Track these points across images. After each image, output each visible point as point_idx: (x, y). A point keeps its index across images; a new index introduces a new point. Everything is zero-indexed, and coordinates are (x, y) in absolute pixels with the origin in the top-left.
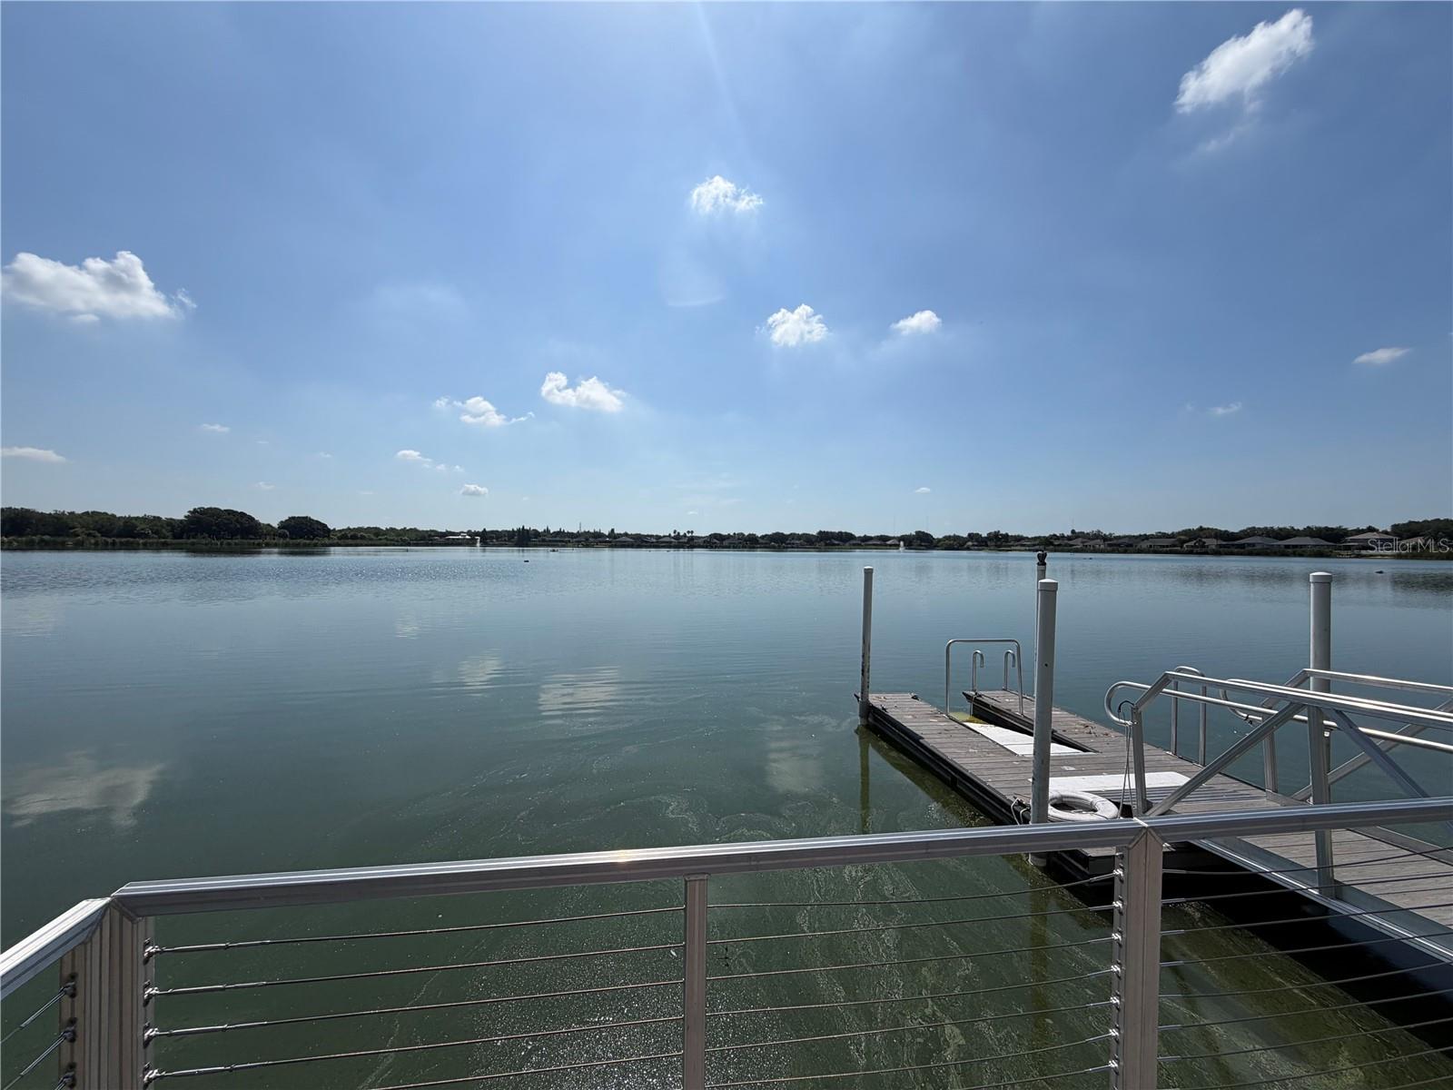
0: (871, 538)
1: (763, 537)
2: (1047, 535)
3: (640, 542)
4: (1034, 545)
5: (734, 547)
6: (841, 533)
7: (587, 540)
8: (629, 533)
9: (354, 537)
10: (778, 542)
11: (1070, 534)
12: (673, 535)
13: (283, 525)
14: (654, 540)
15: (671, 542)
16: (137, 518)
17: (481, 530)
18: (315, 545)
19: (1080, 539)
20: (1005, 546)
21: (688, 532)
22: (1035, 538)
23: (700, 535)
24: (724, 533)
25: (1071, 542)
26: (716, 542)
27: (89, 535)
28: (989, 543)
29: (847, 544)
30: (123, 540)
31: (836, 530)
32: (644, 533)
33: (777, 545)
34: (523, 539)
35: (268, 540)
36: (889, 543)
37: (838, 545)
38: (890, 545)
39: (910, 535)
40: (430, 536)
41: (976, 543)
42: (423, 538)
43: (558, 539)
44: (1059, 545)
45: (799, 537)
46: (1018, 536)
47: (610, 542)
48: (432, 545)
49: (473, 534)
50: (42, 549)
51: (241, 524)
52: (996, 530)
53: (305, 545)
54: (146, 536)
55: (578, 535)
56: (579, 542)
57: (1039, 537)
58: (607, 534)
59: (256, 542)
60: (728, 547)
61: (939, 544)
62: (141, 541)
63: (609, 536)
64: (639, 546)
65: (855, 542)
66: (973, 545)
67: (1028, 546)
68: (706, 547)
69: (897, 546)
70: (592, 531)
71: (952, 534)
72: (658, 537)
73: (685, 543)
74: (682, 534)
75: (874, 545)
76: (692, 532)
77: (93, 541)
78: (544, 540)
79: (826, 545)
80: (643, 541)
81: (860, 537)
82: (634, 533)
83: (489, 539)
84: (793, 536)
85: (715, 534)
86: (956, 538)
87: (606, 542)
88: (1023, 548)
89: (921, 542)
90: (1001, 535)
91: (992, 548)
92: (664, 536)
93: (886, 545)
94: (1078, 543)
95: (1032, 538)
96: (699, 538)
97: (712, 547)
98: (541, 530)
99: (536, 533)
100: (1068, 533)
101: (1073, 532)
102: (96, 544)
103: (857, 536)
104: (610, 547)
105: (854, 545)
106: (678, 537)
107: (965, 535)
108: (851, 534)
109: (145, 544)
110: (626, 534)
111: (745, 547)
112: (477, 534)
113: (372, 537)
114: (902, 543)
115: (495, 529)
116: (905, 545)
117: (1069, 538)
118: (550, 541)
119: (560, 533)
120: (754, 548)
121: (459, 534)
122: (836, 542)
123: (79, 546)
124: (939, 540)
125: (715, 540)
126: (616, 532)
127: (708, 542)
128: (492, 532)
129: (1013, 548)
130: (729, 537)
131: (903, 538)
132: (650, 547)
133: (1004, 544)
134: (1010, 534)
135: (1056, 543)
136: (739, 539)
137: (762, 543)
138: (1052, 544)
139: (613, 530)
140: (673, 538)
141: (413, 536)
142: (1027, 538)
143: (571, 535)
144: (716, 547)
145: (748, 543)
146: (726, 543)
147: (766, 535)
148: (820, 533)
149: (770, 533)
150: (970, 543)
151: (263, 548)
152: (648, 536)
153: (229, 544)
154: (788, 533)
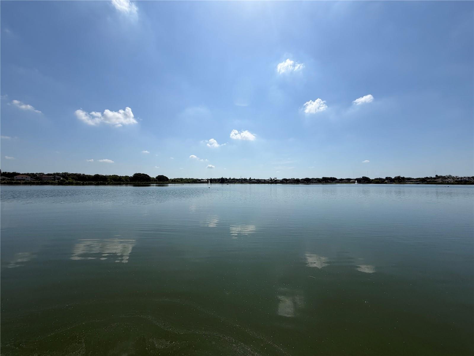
0: (343, 180)
1: (302, 180)
2: (423, 177)
3: (259, 182)
4: (418, 181)
5: (291, 183)
6: (331, 178)
7: (242, 181)
8: (256, 179)
9: (175, 181)
10: (307, 181)
11: (435, 177)
12: (270, 179)
13: (157, 178)
14: (264, 181)
15: (269, 182)
16: (123, 177)
17: (210, 179)
18: (164, 183)
19: (440, 179)
20: (403, 182)
21: (275, 178)
22: (418, 179)
23: (280, 179)
24: (288, 178)
25: (436, 180)
26: (285, 181)
27: (111, 181)
28: (395, 181)
29: (334, 182)
30: (118, 182)
31: (329, 177)
32: (260, 179)
33: (306, 182)
34: (222, 181)
35: (153, 182)
36: (351, 181)
37: (330, 182)
38: (352, 182)
39: (360, 178)
40: (196, 180)
41: (389, 181)
42: (194, 181)
43: (233, 181)
44: (430, 181)
45: (315, 179)
46: (409, 178)
47: (249, 182)
48: (196, 183)
49: (208, 180)
50: (101, 185)
51: (146, 178)
52: (399, 176)
53: (161, 183)
54: (124, 181)
55: (239, 180)
56: (239, 182)
57: (420, 178)
58: (248, 179)
59: (149, 182)
60: (289, 183)
61: (373, 181)
62: (122, 183)
63: (249, 180)
64: (258, 183)
65: (337, 181)
66: (388, 182)
67: (415, 182)
68: (281, 183)
69: (354, 182)
70: (244, 178)
71: (378, 178)
72: (265, 180)
73: (274, 182)
74: (273, 179)
75: (345, 182)
76: (276, 178)
77: (111, 183)
78: (229, 181)
79: (326, 182)
80: (260, 181)
81: (339, 179)
82: (257, 179)
83: (212, 181)
84: (313, 179)
85: (284, 179)
86: (380, 179)
87: (248, 182)
88: (412, 183)
89: (365, 180)
90: (401, 177)
91: (397, 183)
92: (267, 180)
93: (350, 182)
94: (440, 180)
95: (416, 179)
96: (279, 180)
97: (283, 183)
98: (228, 178)
99: (226, 179)
100: (434, 176)
101: (437, 176)
102: (112, 183)
103: (338, 179)
104: (249, 183)
105: (337, 182)
106: (271, 180)
107: (384, 178)
108: (336, 178)
109: (123, 183)
110: (254, 179)
111: (295, 183)
112: (209, 180)
113: (180, 181)
114: (356, 181)
115: (214, 178)
116: (357, 182)
117: (434, 178)
118: (231, 182)
119: (234, 179)
120: (298, 183)
121: (204, 180)
122: (329, 181)
123: (108, 184)
124: (373, 180)
125: (284, 181)
126: (251, 178)
127: (282, 182)
128: (213, 179)
129: (407, 183)
130: (289, 180)
131: (357, 179)
132: (262, 183)
133: (402, 181)
134: (405, 177)
135: (428, 181)
136: (293, 180)
137: (301, 182)
138: (426, 181)
139: (250, 178)
140: (270, 180)
141: (191, 181)
142: (413, 179)
143: (237, 180)
144: (285, 183)
145: (297, 182)
146: (288, 182)
147: (303, 179)
148: (323, 178)
149: (304, 178)
150: (387, 181)
151: (151, 184)
152: (261, 180)
153: (142, 183)
154: (311, 178)
